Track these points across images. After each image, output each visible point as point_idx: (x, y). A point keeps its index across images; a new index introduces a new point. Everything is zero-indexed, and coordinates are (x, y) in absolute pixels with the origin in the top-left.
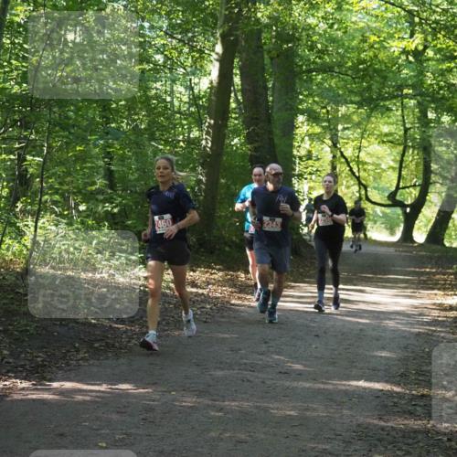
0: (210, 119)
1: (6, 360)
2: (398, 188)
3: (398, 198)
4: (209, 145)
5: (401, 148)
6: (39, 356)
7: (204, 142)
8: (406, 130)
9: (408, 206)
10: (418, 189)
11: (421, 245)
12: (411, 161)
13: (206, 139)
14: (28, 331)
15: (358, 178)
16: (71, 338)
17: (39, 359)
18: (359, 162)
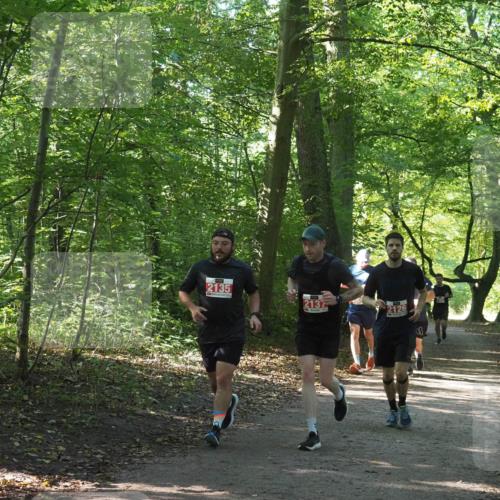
0: (267, 187)
1: (62, 457)
2: (465, 261)
3: (465, 272)
4: (266, 216)
5: (469, 218)
6: (99, 453)
7: (259, 212)
8: (473, 198)
9: (476, 281)
10: (488, 262)
11: (492, 324)
12: (480, 232)
13: (263, 209)
14: (83, 424)
15: (421, 250)
16: (130, 432)
17: (98, 456)
18: (422, 233)
